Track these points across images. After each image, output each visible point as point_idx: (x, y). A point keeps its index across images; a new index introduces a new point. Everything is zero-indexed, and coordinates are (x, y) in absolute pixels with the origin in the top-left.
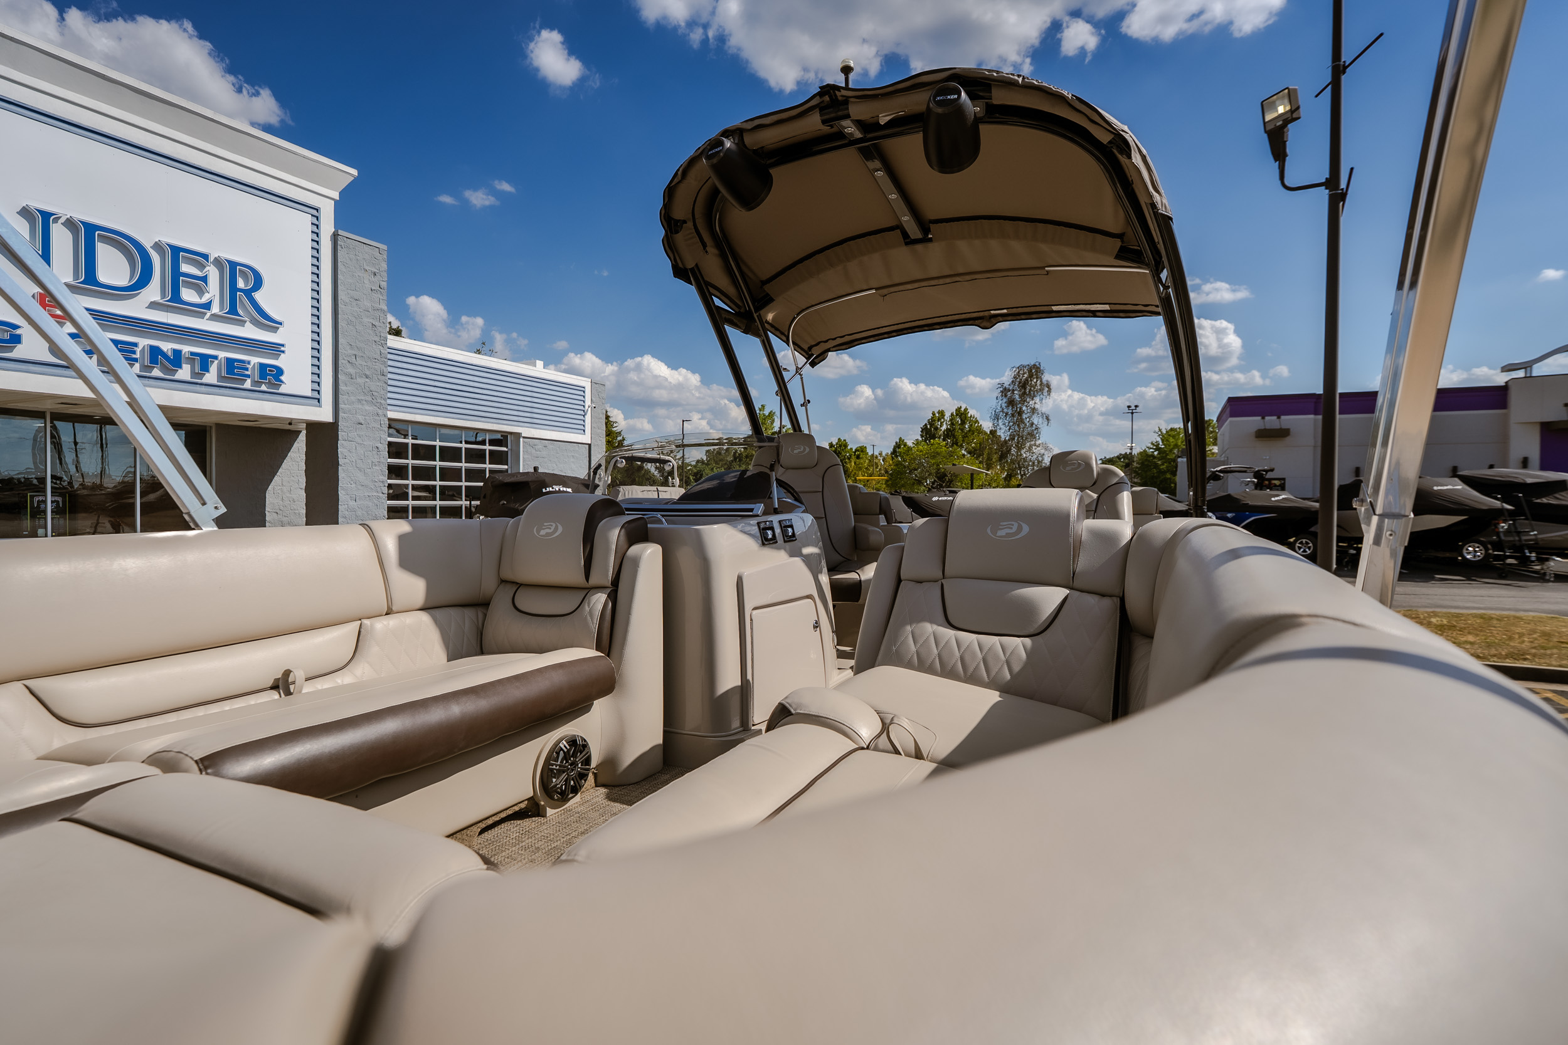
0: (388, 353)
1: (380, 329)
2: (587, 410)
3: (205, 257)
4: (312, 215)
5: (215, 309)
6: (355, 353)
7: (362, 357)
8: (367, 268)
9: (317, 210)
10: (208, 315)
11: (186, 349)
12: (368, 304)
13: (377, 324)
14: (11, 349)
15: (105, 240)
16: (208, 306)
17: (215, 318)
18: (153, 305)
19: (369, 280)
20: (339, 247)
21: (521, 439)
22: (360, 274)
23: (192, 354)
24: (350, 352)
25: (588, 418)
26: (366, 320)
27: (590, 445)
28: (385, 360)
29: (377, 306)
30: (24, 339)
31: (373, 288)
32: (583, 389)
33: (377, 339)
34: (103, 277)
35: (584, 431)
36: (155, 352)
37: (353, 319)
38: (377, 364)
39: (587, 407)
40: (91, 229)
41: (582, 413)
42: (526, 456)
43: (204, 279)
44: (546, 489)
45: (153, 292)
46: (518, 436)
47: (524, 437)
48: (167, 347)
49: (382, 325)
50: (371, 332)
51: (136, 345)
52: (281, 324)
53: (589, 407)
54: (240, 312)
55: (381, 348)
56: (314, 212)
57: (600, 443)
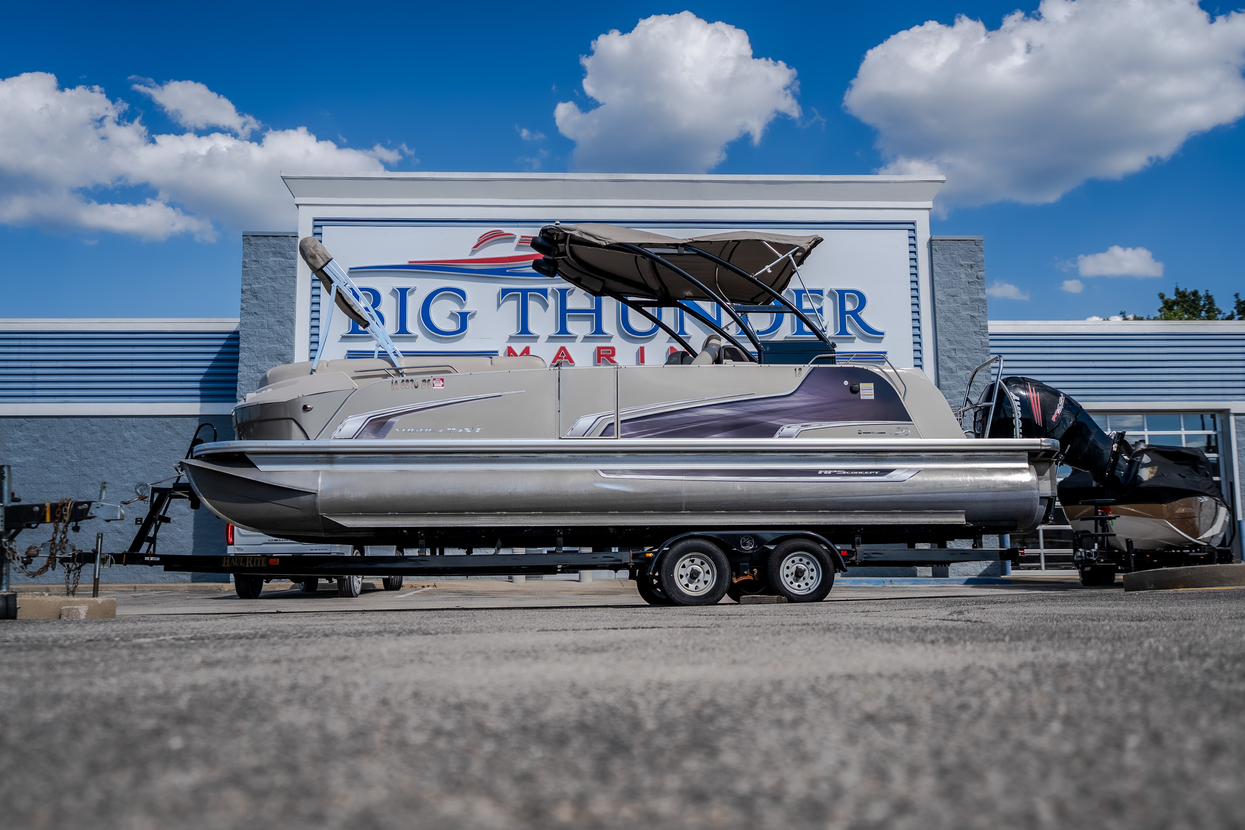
0: (990, 340)
1: (980, 319)
3: (821, 292)
4: (909, 230)
6: (953, 347)
7: (962, 349)
8: (963, 263)
9: (913, 224)
12: (965, 297)
13: (976, 314)
19: (966, 274)
20: (934, 252)
21: (1232, 418)
22: (956, 271)
24: (949, 347)
26: (964, 313)
28: (987, 349)
29: (976, 297)
31: (970, 280)
33: (977, 329)
37: (951, 315)
38: (979, 354)
42: (1241, 439)
43: (820, 310)
45: (785, 330)
46: (1226, 412)
47: (1236, 414)
49: (982, 314)
50: (970, 324)
52: (883, 334)
54: (849, 330)
55: (982, 337)
56: (911, 227)
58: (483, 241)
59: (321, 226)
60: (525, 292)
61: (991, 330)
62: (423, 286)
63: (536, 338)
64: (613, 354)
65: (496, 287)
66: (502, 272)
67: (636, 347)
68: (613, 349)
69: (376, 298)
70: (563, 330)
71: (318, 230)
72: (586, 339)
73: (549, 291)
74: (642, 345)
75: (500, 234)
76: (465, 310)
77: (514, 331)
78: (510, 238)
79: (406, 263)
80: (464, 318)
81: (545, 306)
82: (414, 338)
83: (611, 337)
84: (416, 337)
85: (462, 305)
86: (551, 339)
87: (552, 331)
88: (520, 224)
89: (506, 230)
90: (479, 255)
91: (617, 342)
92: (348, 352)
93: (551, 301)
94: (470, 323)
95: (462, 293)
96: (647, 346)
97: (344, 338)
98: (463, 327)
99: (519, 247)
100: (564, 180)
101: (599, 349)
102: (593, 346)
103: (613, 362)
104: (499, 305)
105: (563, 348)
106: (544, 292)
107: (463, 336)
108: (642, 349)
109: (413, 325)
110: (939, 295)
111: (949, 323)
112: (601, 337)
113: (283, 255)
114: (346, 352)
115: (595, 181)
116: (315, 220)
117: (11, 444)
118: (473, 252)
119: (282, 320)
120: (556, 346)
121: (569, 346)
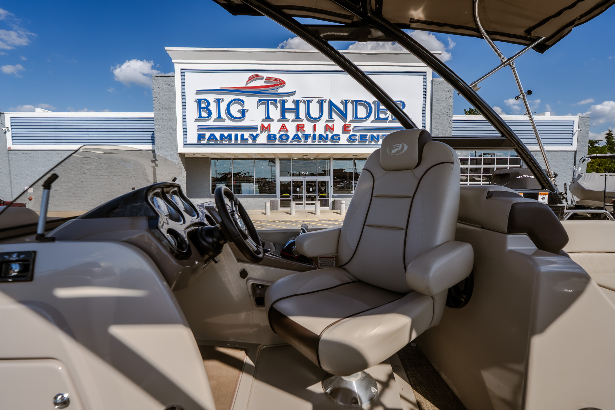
0: (453, 122)
1: (450, 113)
2: (575, 133)
4: (424, 76)
5: (390, 119)
6: (438, 125)
7: (442, 126)
8: (445, 90)
9: (426, 73)
10: (388, 121)
11: (381, 134)
12: (445, 104)
13: (448, 111)
14: (338, 142)
15: (360, 104)
16: (387, 118)
17: (390, 122)
18: (373, 122)
19: (446, 94)
20: (434, 85)
22: (442, 93)
23: (382, 135)
24: (436, 125)
25: (575, 138)
26: (443, 111)
27: (576, 152)
28: (451, 126)
29: (449, 104)
30: (341, 139)
31: (447, 97)
32: (573, 122)
33: (448, 118)
34: (359, 116)
35: (572, 144)
36: (372, 136)
37: (438, 112)
38: (448, 128)
39: (575, 131)
40: (356, 102)
41: (571, 135)
44: (518, 177)
45: (372, 117)
48: (375, 134)
50: (445, 115)
51: (367, 135)
53: (576, 131)
55: (450, 121)
56: (425, 74)
57: (583, 150)
58: (251, 79)
59: (184, 72)
60: (268, 101)
61: (454, 118)
62: (227, 98)
63: (273, 121)
64: (304, 127)
65: (256, 99)
66: (259, 92)
67: (313, 124)
68: (303, 125)
69: (208, 103)
70: (283, 117)
71: (183, 74)
72: (293, 121)
73: (278, 100)
74: (315, 123)
75: (258, 76)
76: (244, 108)
77: (264, 117)
78: (262, 78)
79: (219, 88)
80: (243, 112)
81: (277, 107)
82: (224, 120)
83: (303, 120)
84: (225, 120)
85: (243, 107)
86: (279, 121)
87: (279, 117)
88: (266, 72)
89: (260, 74)
90: (250, 85)
91: (305, 122)
92: (198, 126)
93: (279, 105)
94: (246, 114)
95: (243, 101)
96: (317, 124)
97: (196, 120)
98: (244, 116)
99: (265, 82)
100: (283, 52)
101: (298, 125)
102: (296, 124)
103: (304, 130)
104: (258, 107)
105: (284, 125)
106: (276, 101)
107: (244, 120)
108: (315, 125)
109: (223, 115)
110: (434, 103)
111: (437, 115)
112: (299, 120)
113: (169, 85)
114: (197, 126)
115: (296, 52)
116: (182, 70)
117: (85, 161)
118: (247, 84)
119: (170, 112)
120: (281, 124)
121: (286, 124)
